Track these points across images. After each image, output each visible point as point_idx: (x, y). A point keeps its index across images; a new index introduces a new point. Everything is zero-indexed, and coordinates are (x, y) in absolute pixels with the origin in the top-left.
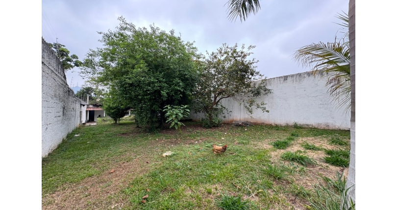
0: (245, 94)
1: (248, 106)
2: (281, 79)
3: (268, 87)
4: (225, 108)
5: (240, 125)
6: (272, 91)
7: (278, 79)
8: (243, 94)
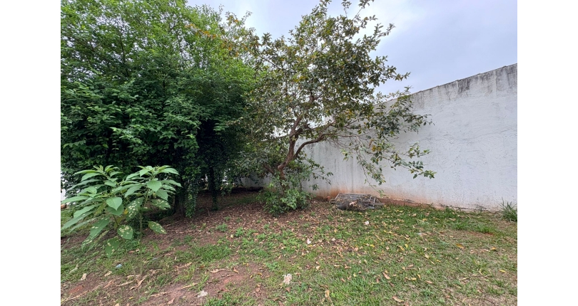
0: (360, 132)
1: (369, 161)
2: (451, 89)
3: (416, 111)
4: (318, 166)
5: (351, 208)
6: (428, 120)
7: (443, 91)
8: (355, 131)
